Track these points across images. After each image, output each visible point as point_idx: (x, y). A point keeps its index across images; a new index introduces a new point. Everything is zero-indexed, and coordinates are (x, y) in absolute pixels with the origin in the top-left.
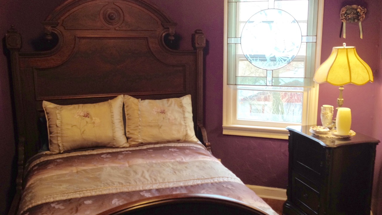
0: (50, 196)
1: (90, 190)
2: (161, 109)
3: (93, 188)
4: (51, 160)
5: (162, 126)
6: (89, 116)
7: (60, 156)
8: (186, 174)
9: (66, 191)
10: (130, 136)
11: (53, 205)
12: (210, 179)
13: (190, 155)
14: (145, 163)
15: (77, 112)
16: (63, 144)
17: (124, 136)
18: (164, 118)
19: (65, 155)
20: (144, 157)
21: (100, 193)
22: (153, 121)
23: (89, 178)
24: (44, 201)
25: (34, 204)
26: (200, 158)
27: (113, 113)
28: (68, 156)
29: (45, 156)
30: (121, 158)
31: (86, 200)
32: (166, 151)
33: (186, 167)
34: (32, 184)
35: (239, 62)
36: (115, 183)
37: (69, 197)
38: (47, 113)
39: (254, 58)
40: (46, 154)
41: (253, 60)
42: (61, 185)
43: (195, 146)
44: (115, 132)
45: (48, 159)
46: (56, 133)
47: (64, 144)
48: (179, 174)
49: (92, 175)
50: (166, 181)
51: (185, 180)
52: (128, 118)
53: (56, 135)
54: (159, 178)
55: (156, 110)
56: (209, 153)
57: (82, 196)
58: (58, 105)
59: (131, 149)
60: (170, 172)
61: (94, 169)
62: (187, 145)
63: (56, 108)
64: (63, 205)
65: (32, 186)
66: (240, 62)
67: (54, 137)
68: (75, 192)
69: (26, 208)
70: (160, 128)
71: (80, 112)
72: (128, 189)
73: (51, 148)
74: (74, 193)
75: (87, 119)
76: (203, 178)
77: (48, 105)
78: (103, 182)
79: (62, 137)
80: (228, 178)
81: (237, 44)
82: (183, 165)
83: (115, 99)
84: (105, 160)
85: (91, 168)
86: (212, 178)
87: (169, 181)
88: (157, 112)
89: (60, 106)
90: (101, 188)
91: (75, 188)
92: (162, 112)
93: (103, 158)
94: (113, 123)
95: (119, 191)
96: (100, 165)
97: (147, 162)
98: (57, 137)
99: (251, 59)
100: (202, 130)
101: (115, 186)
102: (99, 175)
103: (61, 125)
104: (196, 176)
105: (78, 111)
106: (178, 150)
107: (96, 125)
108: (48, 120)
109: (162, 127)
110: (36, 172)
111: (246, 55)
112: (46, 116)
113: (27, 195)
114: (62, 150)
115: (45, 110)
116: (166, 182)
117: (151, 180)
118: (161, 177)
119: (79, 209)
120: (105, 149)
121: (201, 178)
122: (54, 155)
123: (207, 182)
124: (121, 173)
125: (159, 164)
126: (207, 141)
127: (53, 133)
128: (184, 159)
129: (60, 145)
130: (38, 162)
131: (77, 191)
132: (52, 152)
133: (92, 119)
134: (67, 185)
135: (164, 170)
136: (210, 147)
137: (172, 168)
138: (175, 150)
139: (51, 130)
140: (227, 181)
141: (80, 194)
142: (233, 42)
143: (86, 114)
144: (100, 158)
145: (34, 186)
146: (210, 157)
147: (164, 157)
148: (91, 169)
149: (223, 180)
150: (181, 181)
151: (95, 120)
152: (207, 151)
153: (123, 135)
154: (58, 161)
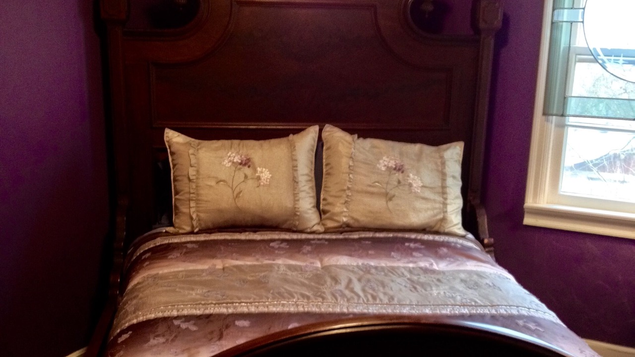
0: (172, 306)
1: (247, 303)
2: (397, 162)
3: (252, 300)
4: (177, 243)
5: (394, 196)
6: (250, 163)
7: (193, 238)
8: (439, 293)
9: (204, 300)
10: (327, 208)
11: (176, 322)
12: (489, 307)
13: (448, 259)
14: (355, 264)
15: (229, 155)
16: (197, 215)
17: (315, 209)
18: (399, 182)
19: (202, 238)
20: (353, 253)
21: (266, 310)
22: (377, 184)
23: (245, 281)
24: (160, 315)
25: (141, 319)
26: (470, 265)
27: (296, 160)
28: (207, 239)
29: (164, 236)
30: (308, 251)
31: (238, 320)
32: (399, 245)
33: (439, 280)
34: (138, 283)
35: (575, 64)
36: (295, 295)
37: (207, 312)
38: (173, 154)
39: (611, 56)
40: (166, 232)
41: (608, 60)
42: (193, 289)
43: (461, 241)
44: (298, 200)
45: (170, 242)
46: (187, 193)
47: (202, 215)
48: (423, 291)
49: (252, 276)
50: (395, 302)
51: (436, 303)
52: (326, 171)
53: (187, 196)
54: (381, 296)
55: (386, 163)
56: (489, 257)
57: (231, 311)
58: (193, 140)
59: (327, 236)
60: (405, 286)
61: (255, 266)
62: (443, 238)
63: (189, 144)
64: (195, 324)
65: (139, 286)
66: (578, 64)
67: (183, 200)
68: (219, 304)
69: (127, 325)
70: (390, 199)
71: (234, 154)
72: (320, 309)
73: (177, 221)
74: (217, 305)
75: (247, 171)
76: (473, 303)
77: (174, 138)
78: (271, 292)
79: (197, 201)
80: (529, 309)
81: (573, 24)
82: (433, 276)
83: (303, 133)
84: (276, 252)
85: (249, 263)
86: (492, 306)
87: (401, 303)
88: (388, 167)
89: (197, 141)
90: (269, 302)
91: (219, 296)
92: (397, 169)
93: (273, 247)
94: (295, 181)
95: (301, 309)
96: (266, 259)
97: (358, 263)
98: (190, 200)
99: (605, 58)
100: (477, 211)
101: (295, 300)
102: (265, 277)
103: (197, 178)
104: (459, 298)
105: (230, 153)
106: (423, 247)
107: (262, 184)
108: (173, 168)
109: (393, 199)
110: (147, 263)
111: (594, 49)
112: (170, 160)
113: (129, 302)
114: (196, 227)
115: (168, 147)
116: (397, 304)
117: (366, 296)
118: (385, 294)
119: (225, 333)
120: (277, 232)
121: (470, 304)
122: (182, 236)
123: (482, 312)
124: (307, 279)
125: (383, 269)
126: (488, 236)
127: (182, 193)
128: (434, 264)
129: (194, 216)
130: (152, 246)
131: (222, 302)
132: (177, 229)
133: (255, 171)
134: (204, 291)
135: (392, 281)
136: (492, 249)
137: (408, 279)
138: (417, 245)
139: (177, 187)
140: (526, 314)
141: (227, 308)
142: (565, 19)
143: (245, 159)
144: (267, 247)
145: (143, 287)
146: (492, 265)
147: (393, 257)
148: (250, 266)
149: (518, 311)
150: (428, 305)
151: (262, 172)
152: (484, 253)
153: (314, 207)
154: (189, 246)
